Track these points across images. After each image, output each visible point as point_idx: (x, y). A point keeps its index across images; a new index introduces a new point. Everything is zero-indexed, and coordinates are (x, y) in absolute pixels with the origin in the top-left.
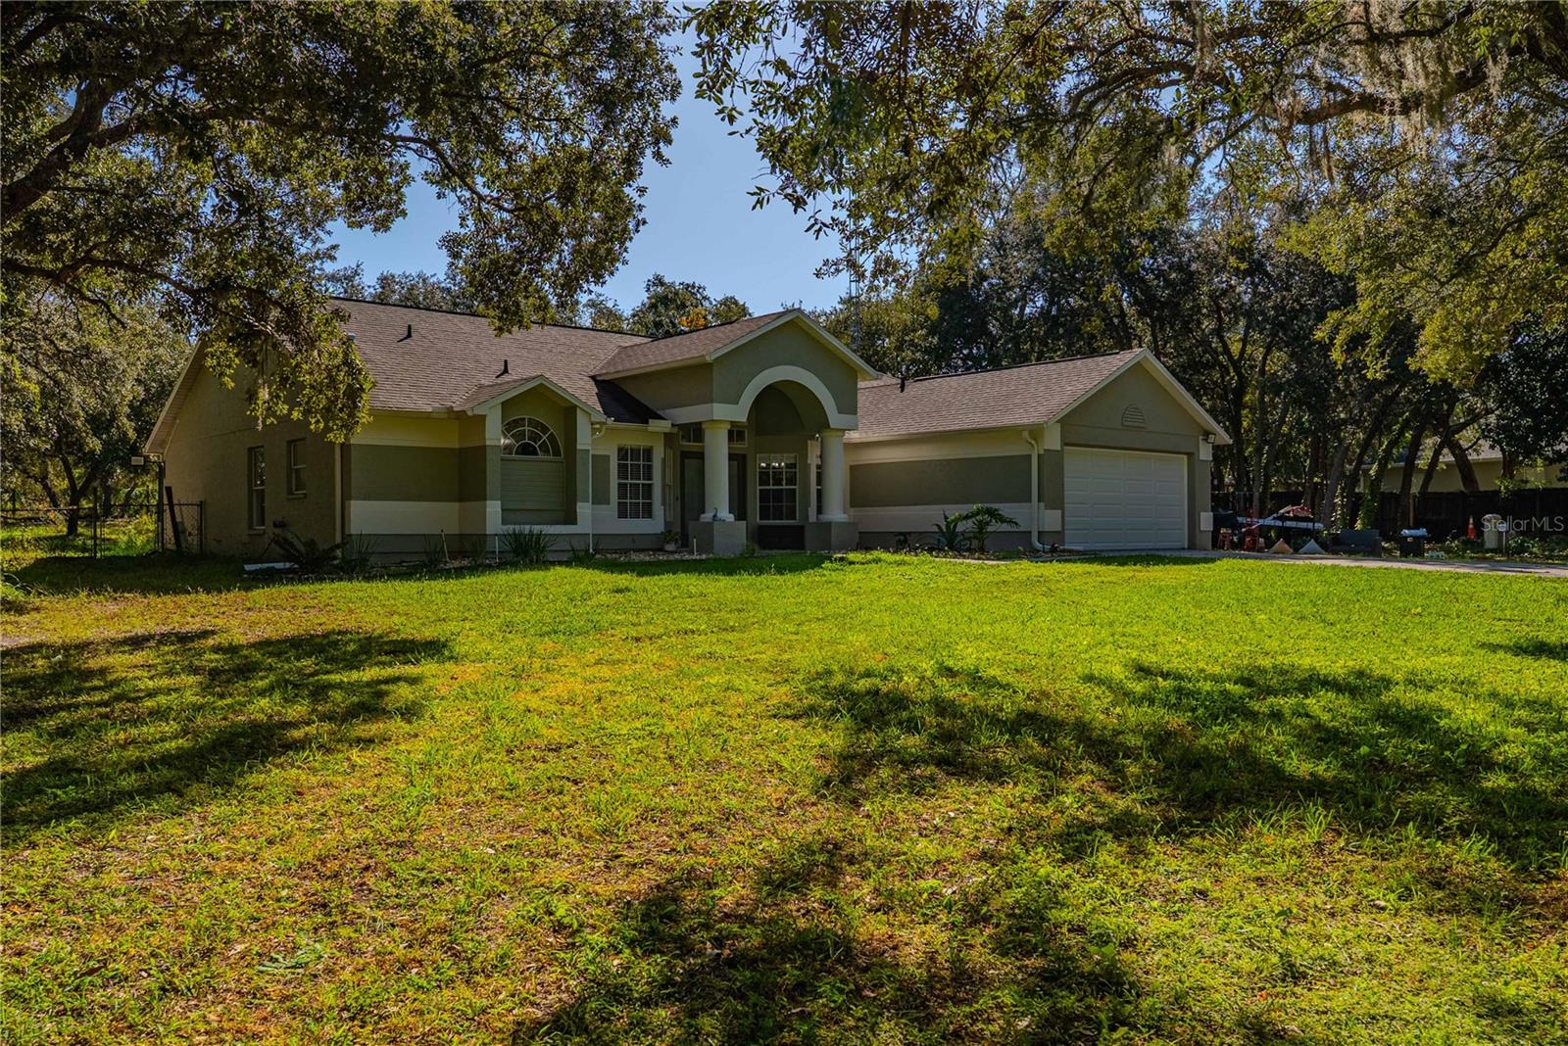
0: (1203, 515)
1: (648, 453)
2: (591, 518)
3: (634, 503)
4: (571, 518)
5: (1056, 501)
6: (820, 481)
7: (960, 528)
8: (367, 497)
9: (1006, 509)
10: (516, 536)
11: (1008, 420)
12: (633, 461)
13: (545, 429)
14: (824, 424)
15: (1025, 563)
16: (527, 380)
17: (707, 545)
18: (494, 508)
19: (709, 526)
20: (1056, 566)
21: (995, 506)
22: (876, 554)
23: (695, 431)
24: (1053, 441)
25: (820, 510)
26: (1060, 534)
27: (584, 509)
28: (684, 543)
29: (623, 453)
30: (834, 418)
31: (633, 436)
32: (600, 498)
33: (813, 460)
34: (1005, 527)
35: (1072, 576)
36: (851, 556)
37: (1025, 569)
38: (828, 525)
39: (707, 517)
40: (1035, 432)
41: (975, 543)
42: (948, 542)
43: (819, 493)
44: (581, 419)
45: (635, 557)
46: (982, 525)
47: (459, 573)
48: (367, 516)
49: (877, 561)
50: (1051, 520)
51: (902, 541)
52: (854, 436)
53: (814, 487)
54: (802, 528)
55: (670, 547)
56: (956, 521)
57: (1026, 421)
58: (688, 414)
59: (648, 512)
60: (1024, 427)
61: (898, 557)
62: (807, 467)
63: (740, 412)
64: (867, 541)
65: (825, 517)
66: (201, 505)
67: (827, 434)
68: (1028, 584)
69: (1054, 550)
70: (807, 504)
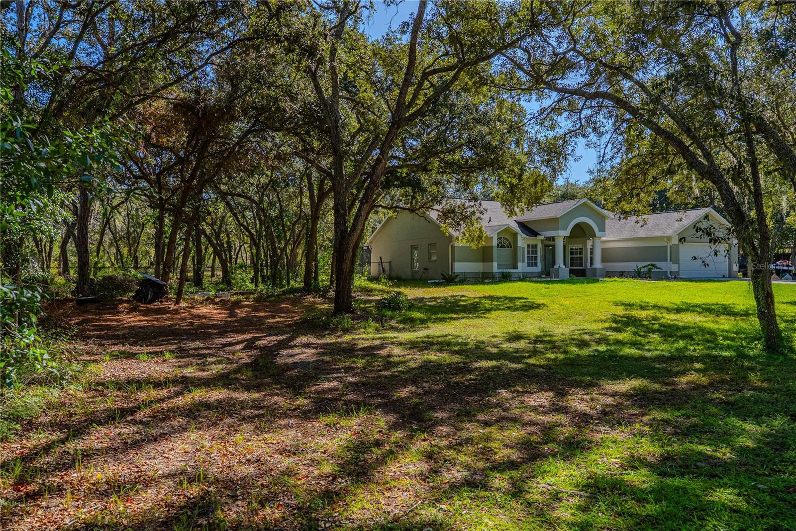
0: (735, 265)
1: (536, 246)
2: (522, 267)
3: (532, 262)
4: (516, 267)
5: (677, 261)
6: (592, 253)
7: (642, 270)
8: (459, 261)
9: (658, 264)
10: (502, 273)
11: (659, 234)
12: (532, 248)
13: (508, 240)
14: (593, 235)
15: (664, 282)
16: (504, 225)
17: (557, 276)
18: (495, 264)
19: (557, 270)
20: (674, 282)
21: (654, 263)
22: (615, 279)
23: (552, 239)
24: (675, 241)
25: (592, 264)
26: (678, 273)
27: (520, 264)
28: (548, 275)
29: (528, 246)
30: (598, 233)
31: (532, 241)
32: (523, 262)
33: (589, 246)
34: (658, 270)
35: (678, 285)
36: (605, 279)
37: (664, 283)
38: (596, 269)
39: (556, 267)
40: (669, 239)
41: (647, 275)
42: (638, 275)
43: (591, 258)
44: (519, 236)
45: (534, 279)
46: (650, 270)
47: (488, 283)
48: (460, 267)
49: (615, 281)
50: (674, 268)
51: (622, 274)
52: (603, 239)
53: (589, 256)
54: (585, 270)
55: (544, 276)
56: (641, 268)
57: (665, 235)
58: (550, 234)
59: (536, 265)
60: (665, 237)
61: (622, 280)
62: (586, 249)
63: (567, 233)
64: (609, 274)
65: (594, 266)
66: (390, 262)
67: (595, 238)
68: (665, 287)
69: (675, 278)
70: (586, 262)
